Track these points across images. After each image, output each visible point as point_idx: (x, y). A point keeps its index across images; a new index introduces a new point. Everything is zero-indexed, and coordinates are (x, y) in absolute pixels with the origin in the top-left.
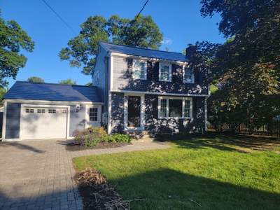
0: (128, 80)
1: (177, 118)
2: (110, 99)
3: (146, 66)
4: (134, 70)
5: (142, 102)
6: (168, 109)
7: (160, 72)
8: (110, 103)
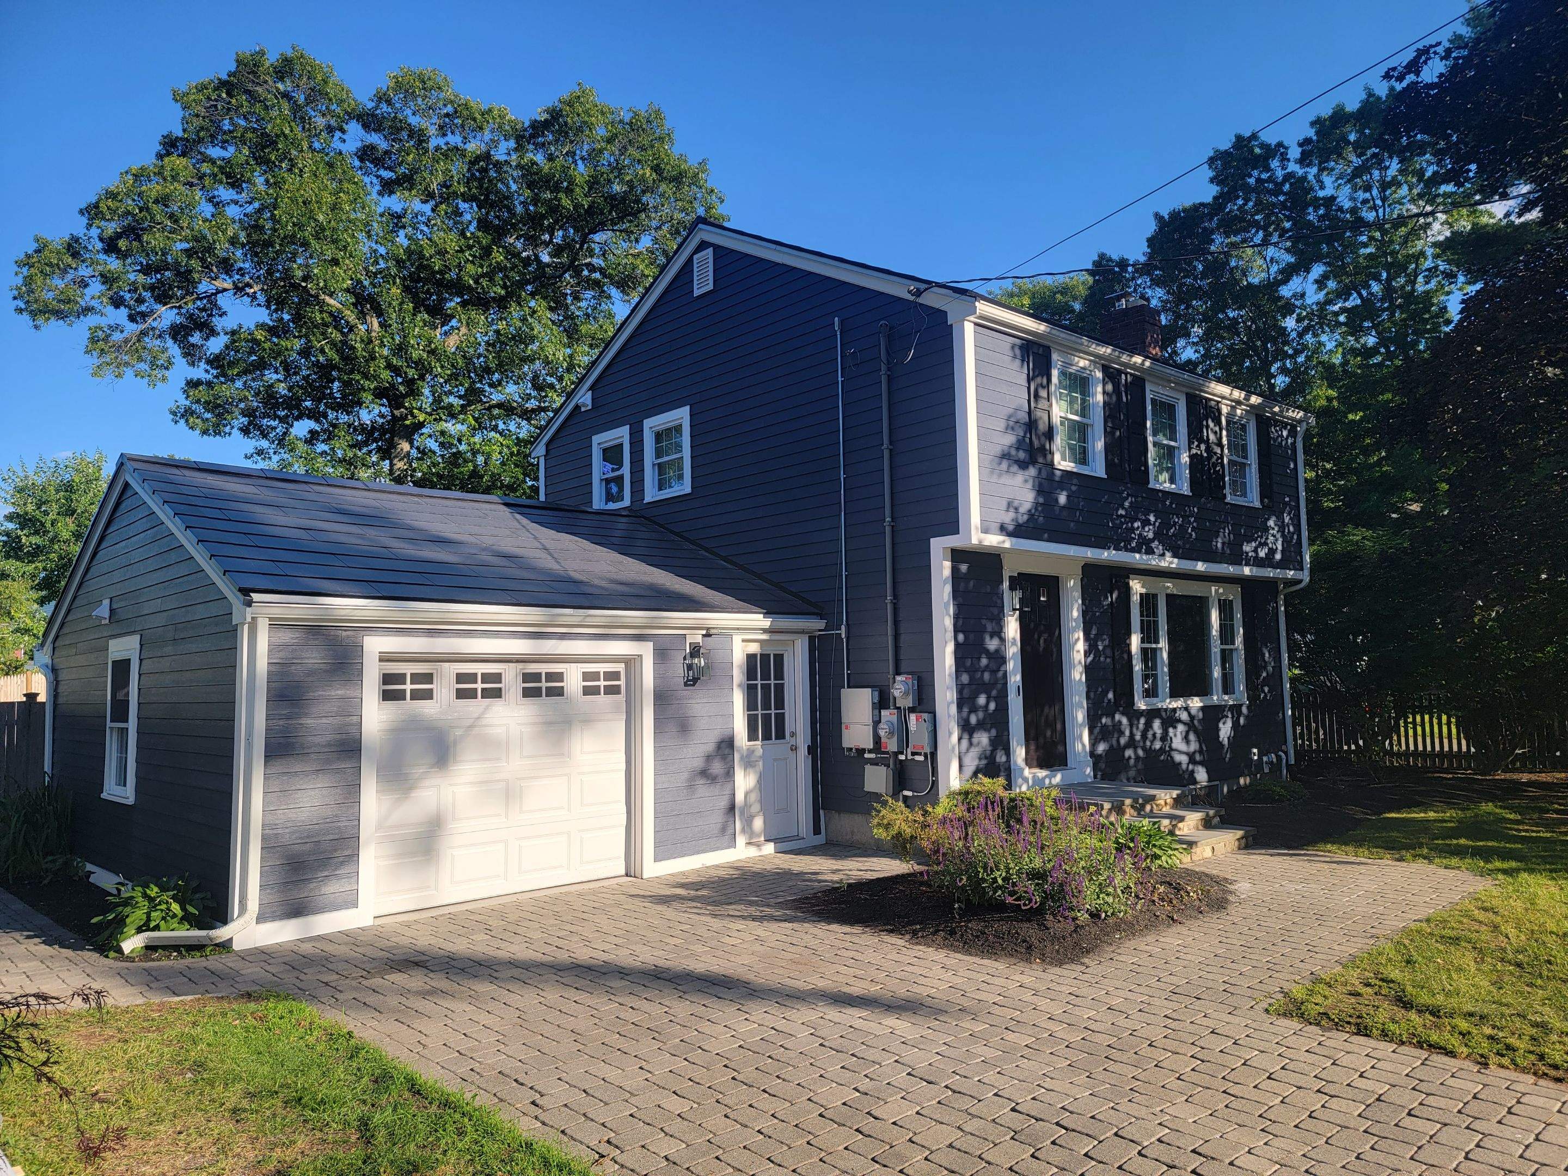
1: (1196, 704)
3: (1099, 398)
4: (1056, 414)
5: (1074, 611)
6: (1165, 654)
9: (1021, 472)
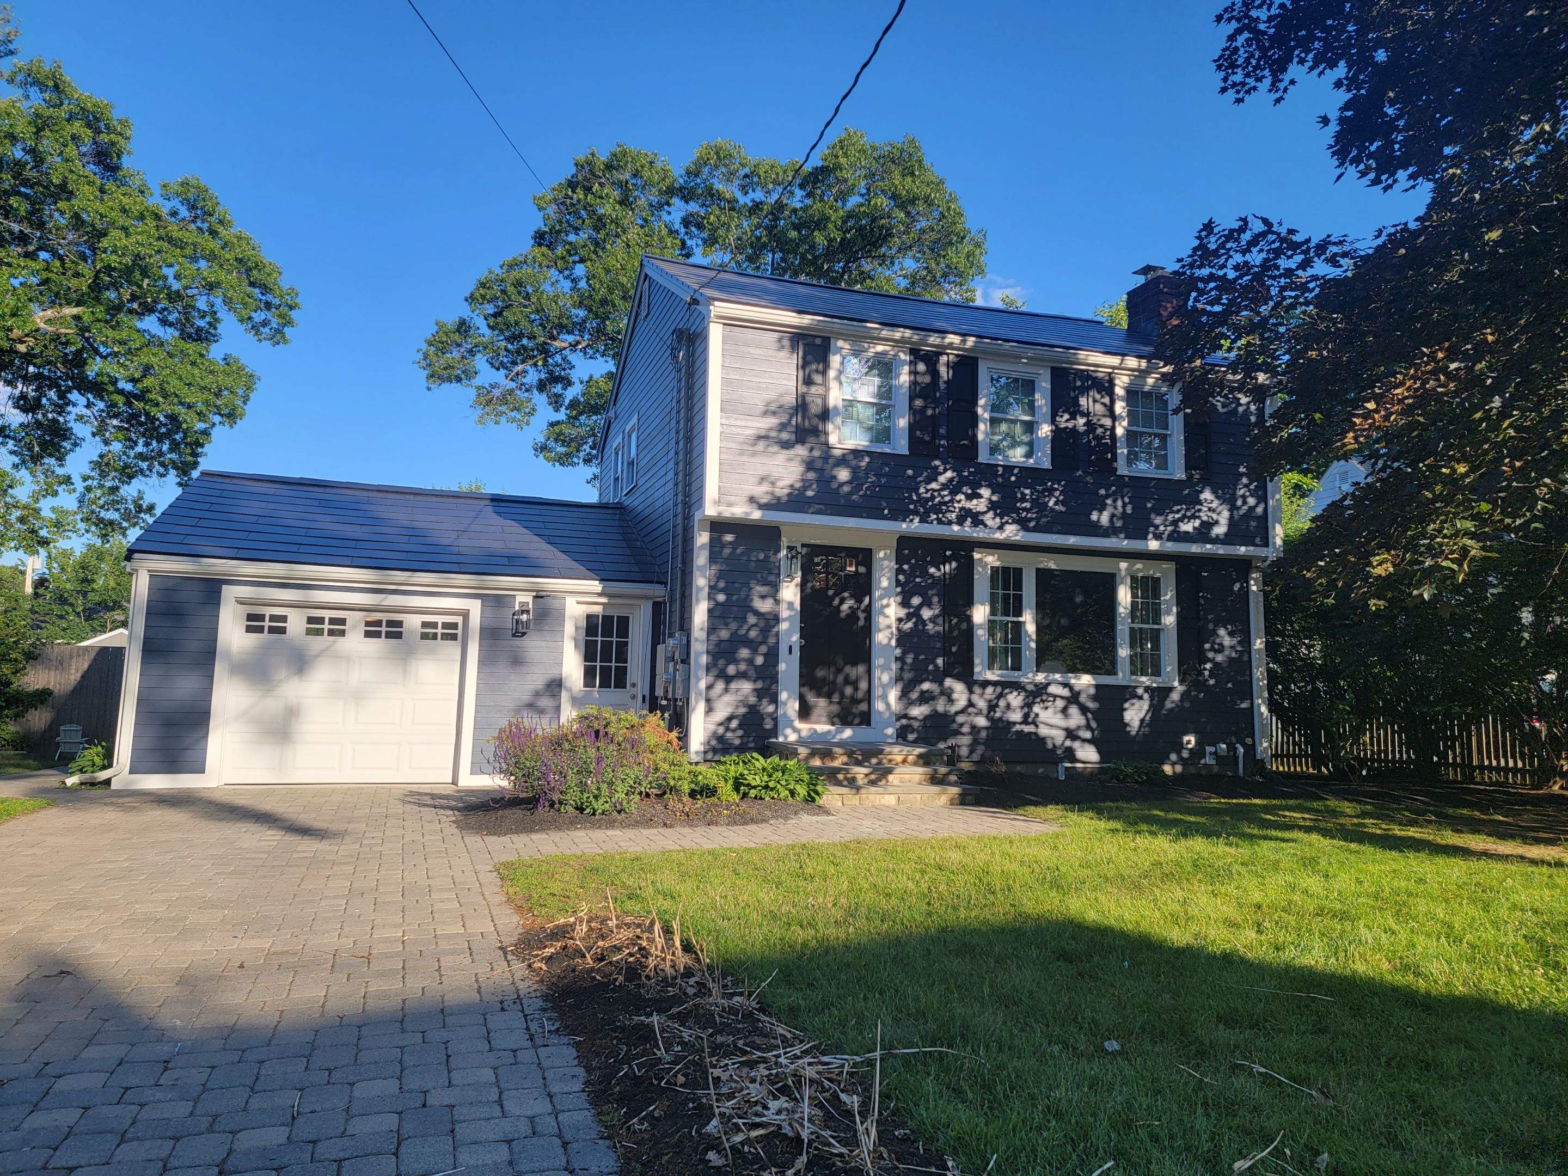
0: (801, 451)
1: (1085, 681)
2: (701, 559)
3: (904, 378)
4: (835, 397)
5: (884, 580)
6: (1031, 628)
7: (983, 412)
8: (701, 582)
9: (785, 452)
